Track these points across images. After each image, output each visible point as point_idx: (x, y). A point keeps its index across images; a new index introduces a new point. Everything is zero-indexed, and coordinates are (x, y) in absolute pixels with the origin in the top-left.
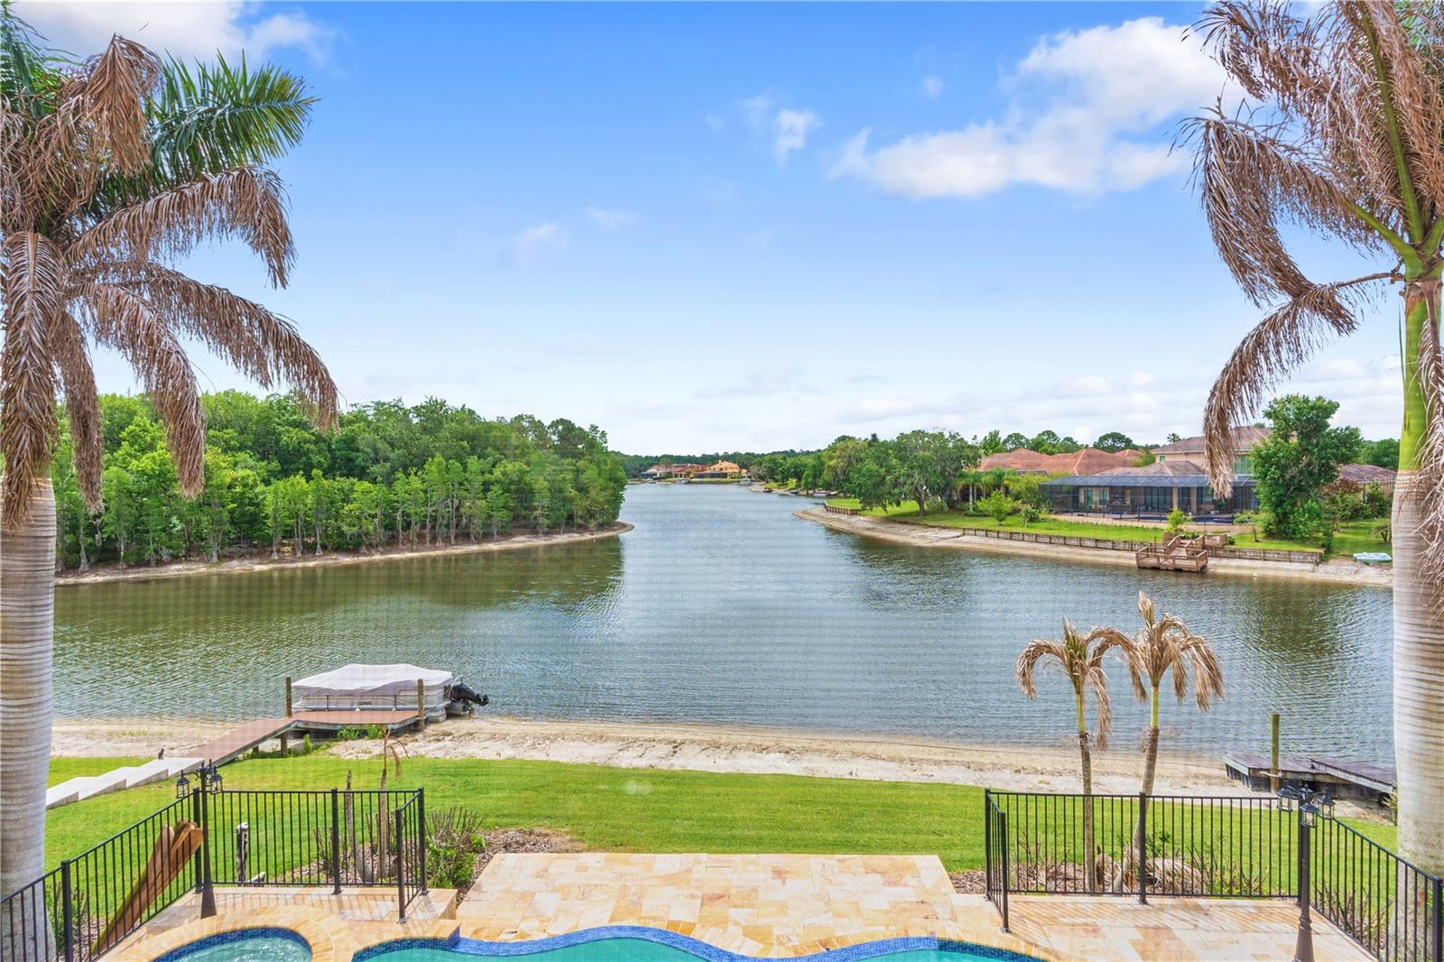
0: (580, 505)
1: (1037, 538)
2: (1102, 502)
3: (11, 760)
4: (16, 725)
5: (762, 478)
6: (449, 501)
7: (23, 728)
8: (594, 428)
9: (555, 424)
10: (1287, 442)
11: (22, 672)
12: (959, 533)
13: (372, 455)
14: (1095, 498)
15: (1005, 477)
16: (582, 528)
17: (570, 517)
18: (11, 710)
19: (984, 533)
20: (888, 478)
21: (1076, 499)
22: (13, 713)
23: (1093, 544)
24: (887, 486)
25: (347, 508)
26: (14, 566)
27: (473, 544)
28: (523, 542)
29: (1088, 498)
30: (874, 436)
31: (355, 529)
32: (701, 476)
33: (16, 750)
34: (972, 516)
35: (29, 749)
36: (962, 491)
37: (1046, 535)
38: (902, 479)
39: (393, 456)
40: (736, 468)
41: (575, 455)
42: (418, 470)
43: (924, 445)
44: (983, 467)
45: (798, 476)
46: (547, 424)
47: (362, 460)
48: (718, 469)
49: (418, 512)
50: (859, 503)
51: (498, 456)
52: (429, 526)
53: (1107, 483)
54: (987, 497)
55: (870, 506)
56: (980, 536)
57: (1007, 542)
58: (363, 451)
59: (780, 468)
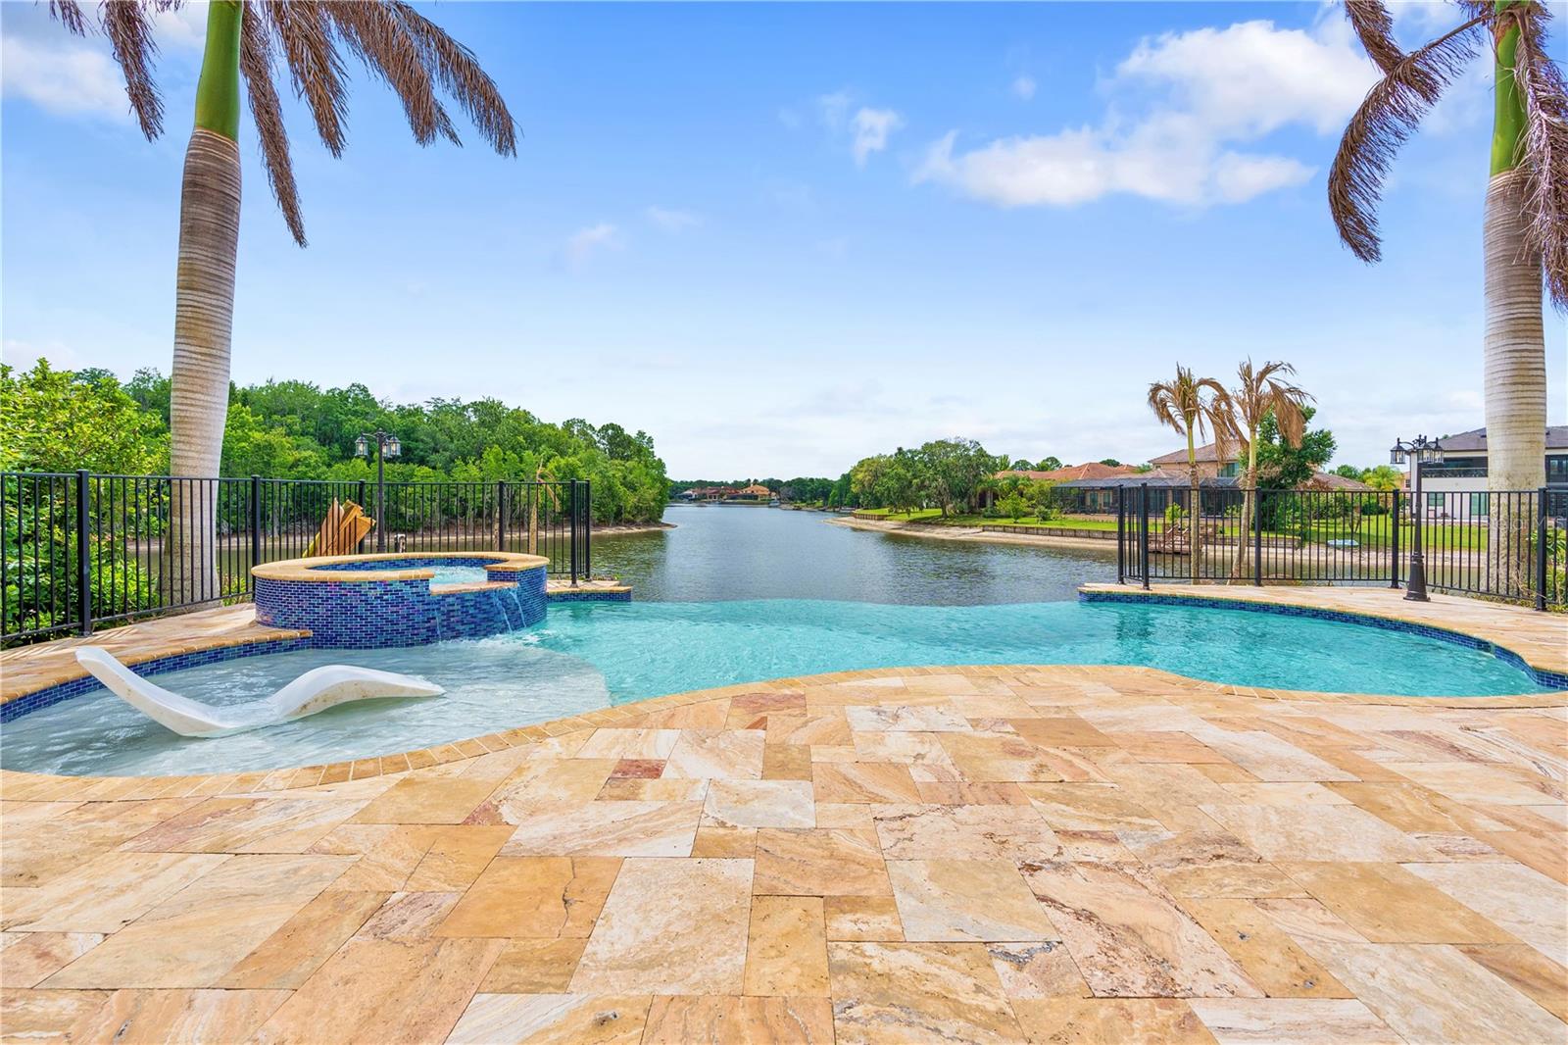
0: (629, 500)
1: (1050, 532)
2: (1103, 504)
3: (192, 405)
4: (198, 371)
5: (791, 499)
7: (204, 376)
8: (641, 434)
9: (605, 428)
10: (1270, 442)
11: (207, 321)
12: (980, 530)
13: (432, 445)
14: (1100, 499)
15: (1021, 482)
16: (630, 523)
17: (619, 513)
18: (194, 356)
19: (1002, 529)
20: (915, 481)
21: (1083, 501)
22: (197, 359)
23: (1101, 536)
24: (913, 489)
26: (202, 215)
29: (1094, 501)
30: (900, 449)
31: (415, 511)
32: (735, 498)
33: (197, 396)
34: (989, 517)
35: (209, 398)
36: (980, 495)
37: (1057, 529)
38: (927, 483)
39: (452, 446)
40: (766, 491)
41: (623, 458)
42: (476, 460)
43: (946, 454)
44: (999, 475)
45: (825, 495)
46: (597, 428)
47: (421, 451)
48: (749, 492)
49: (476, 499)
50: (885, 511)
51: (552, 452)
52: (485, 512)
53: (1110, 485)
54: (1003, 499)
55: (896, 512)
56: (999, 531)
57: (1022, 536)
58: (422, 441)
59: (809, 488)
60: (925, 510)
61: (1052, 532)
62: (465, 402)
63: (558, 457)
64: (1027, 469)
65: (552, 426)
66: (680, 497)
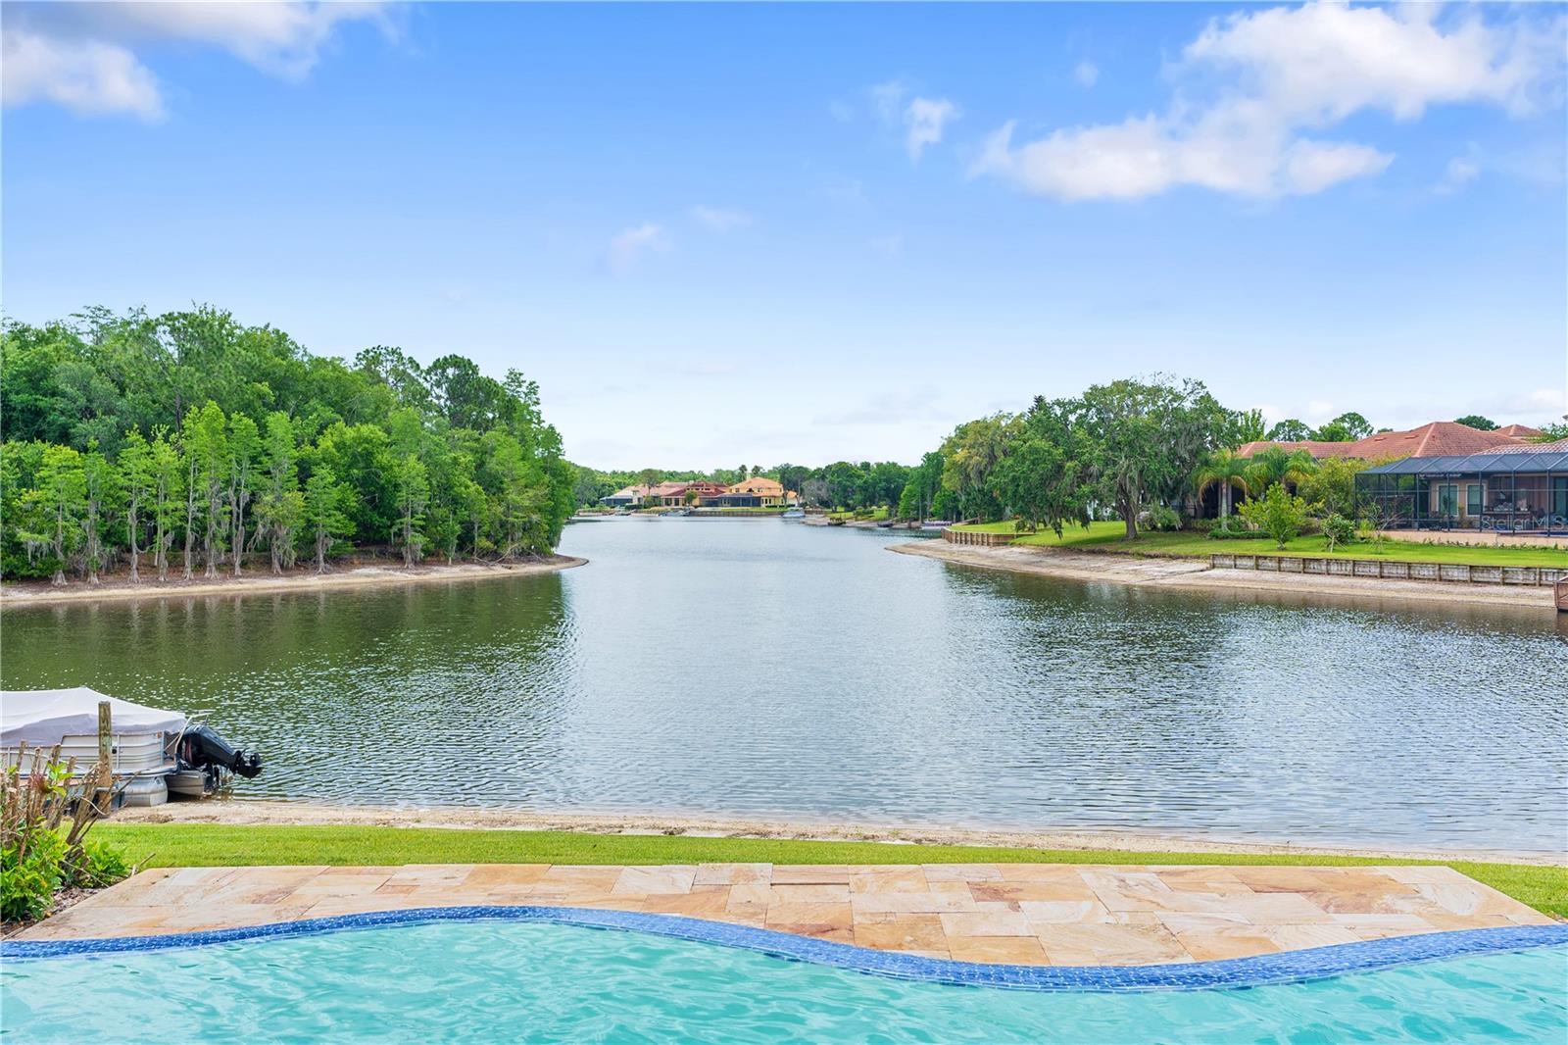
0: (486, 510)
1: (1355, 569)
2: (1472, 509)
5: (825, 504)
6: (231, 492)
8: (515, 377)
9: (440, 365)
12: (1204, 565)
13: (82, 401)
14: (1462, 498)
15: (1289, 464)
16: (493, 556)
17: (466, 537)
19: (1251, 563)
20: (1069, 464)
21: (1424, 502)
23: (1465, 575)
24: (1067, 480)
25: (26, 497)
27: (278, 575)
28: (374, 576)
29: (1448, 503)
30: (1039, 400)
31: (45, 538)
32: (713, 503)
34: (1225, 537)
36: (1206, 491)
37: (1371, 562)
38: (1095, 468)
39: (121, 404)
40: (775, 488)
41: (476, 425)
42: (171, 431)
43: (1135, 409)
44: (1246, 450)
45: (892, 496)
46: (424, 367)
47: (62, 413)
48: (743, 491)
49: (169, 511)
50: (1008, 527)
51: (329, 413)
52: (190, 538)
53: (1482, 467)
54: (1255, 499)
55: (1033, 529)
56: (1245, 568)
57: (1297, 577)
58: (64, 395)
59: (859, 482)
60: (1092, 524)
61: (1360, 570)
62: (153, 314)
63: (340, 424)
64: (1300, 438)
65: (333, 364)
66: (609, 503)
